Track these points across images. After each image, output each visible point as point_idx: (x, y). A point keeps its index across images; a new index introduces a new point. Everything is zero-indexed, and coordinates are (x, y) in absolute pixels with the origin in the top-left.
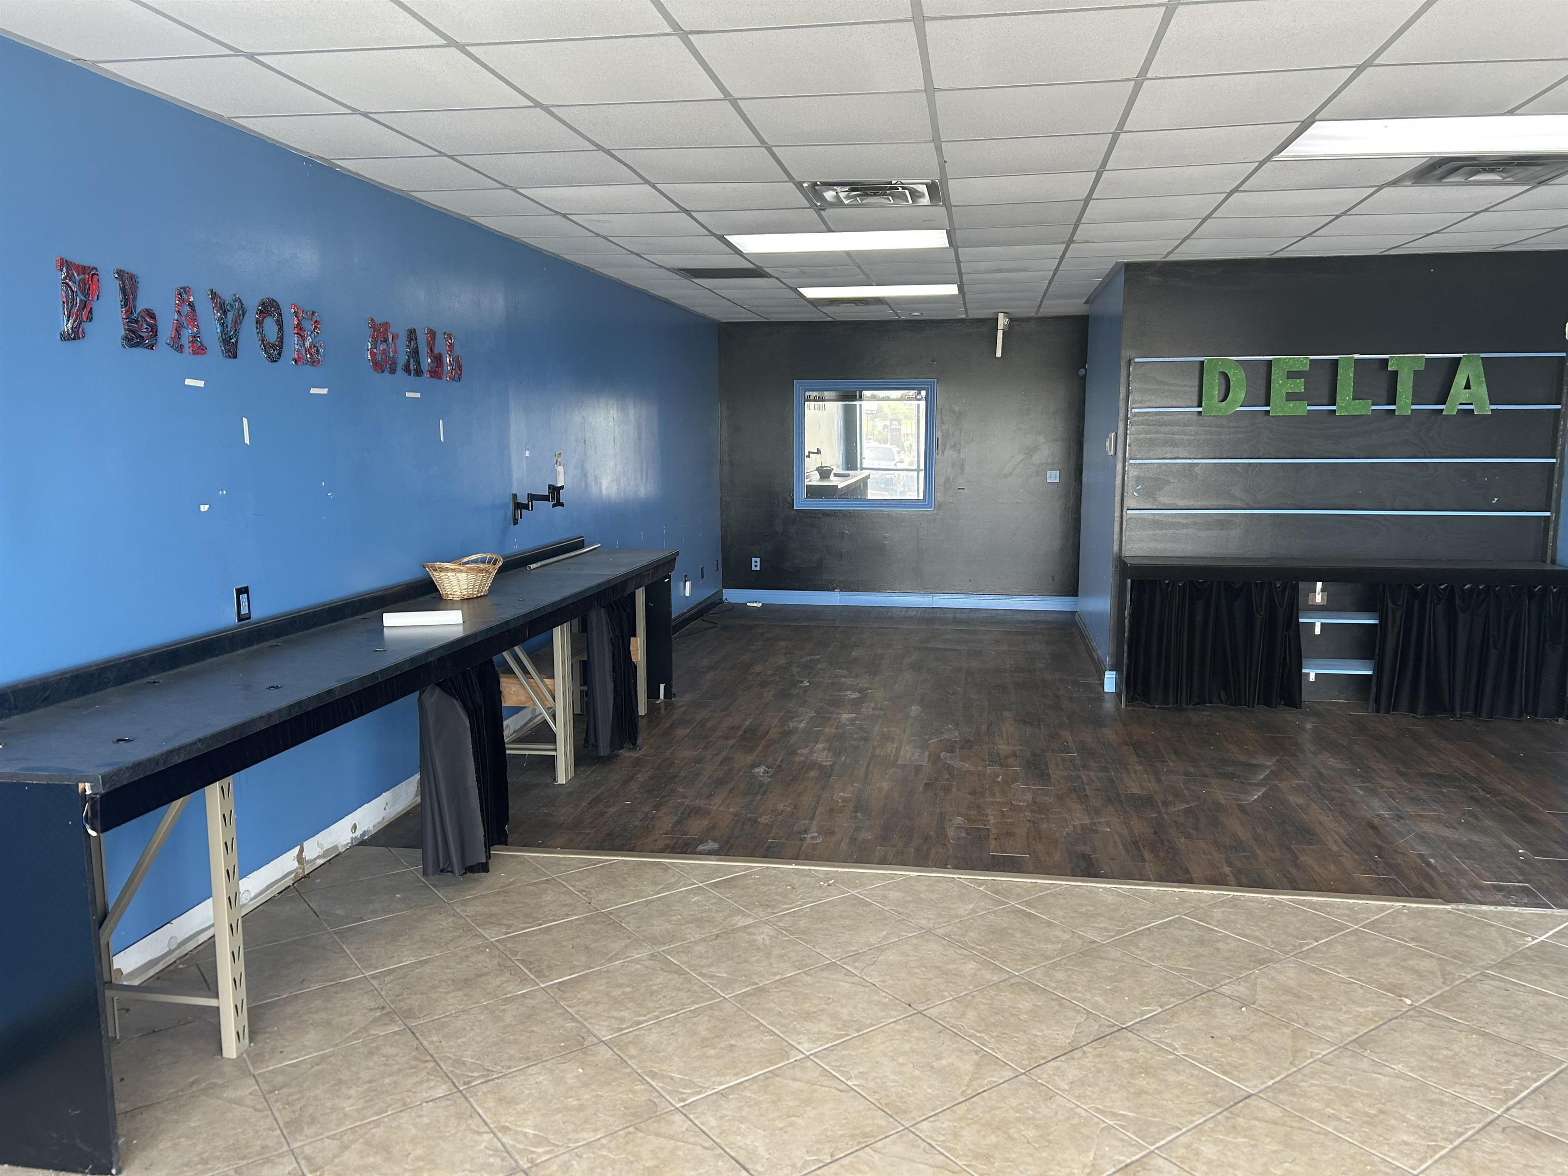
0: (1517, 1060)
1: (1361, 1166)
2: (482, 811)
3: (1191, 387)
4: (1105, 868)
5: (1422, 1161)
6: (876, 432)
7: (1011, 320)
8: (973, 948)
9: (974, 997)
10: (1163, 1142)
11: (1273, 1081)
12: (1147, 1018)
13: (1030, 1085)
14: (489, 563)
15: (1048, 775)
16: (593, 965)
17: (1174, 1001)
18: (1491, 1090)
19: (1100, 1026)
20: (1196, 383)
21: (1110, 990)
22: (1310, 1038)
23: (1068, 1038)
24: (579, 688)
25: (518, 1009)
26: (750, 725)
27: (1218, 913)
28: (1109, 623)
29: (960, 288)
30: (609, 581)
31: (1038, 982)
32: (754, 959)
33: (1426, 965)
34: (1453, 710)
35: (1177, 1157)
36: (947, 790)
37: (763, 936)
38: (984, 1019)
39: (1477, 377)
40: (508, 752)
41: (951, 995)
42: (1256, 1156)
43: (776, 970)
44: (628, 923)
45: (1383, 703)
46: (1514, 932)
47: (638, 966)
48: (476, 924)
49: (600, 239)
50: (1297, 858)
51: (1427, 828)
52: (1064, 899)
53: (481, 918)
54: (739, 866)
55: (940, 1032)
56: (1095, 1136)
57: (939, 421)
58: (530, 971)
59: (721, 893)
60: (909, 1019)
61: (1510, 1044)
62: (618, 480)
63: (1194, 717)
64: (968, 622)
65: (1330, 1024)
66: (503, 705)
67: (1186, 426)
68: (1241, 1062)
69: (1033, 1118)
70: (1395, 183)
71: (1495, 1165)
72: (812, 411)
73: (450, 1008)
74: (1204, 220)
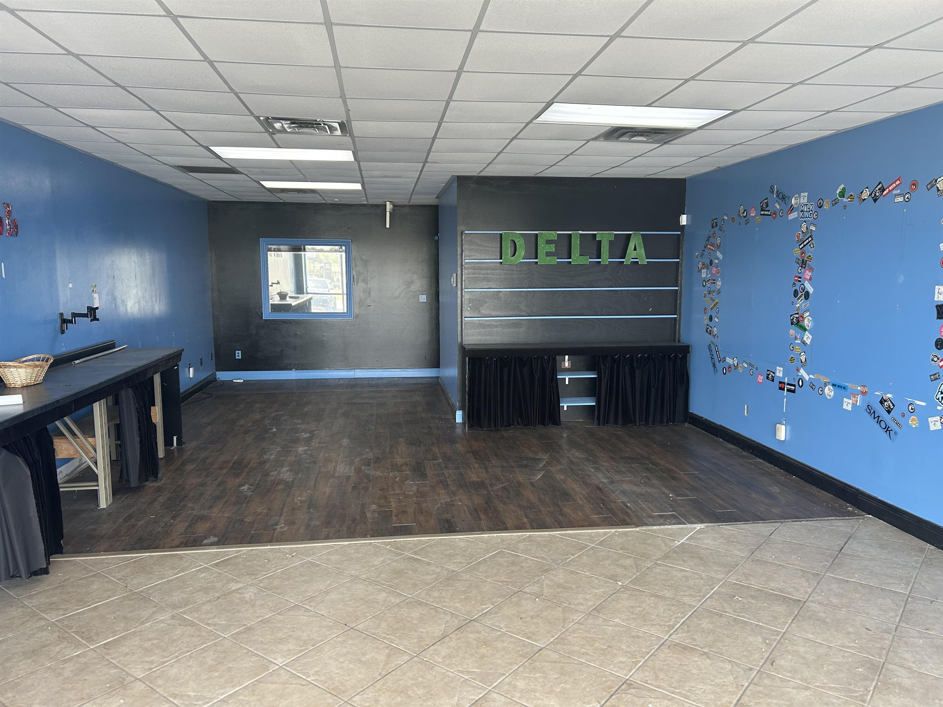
0: (673, 608)
1: (600, 679)
2: (42, 532)
3: (496, 248)
4: (459, 526)
5: (630, 671)
6: (315, 271)
7: (394, 206)
8: (383, 584)
9: (385, 614)
10: (496, 684)
11: (553, 639)
12: (485, 613)
13: (420, 663)
14: (43, 360)
15: (426, 474)
16: (129, 629)
17: (500, 600)
18: (662, 626)
19: (459, 621)
20: (499, 246)
21: (464, 598)
22: (572, 611)
23: (441, 631)
24: (114, 443)
25: (74, 665)
26: (237, 459)
27: (521, 546)
28: (457, 383)
29: (363, 186)
30: (134, 370)
31: (422, 599)
32: (244, 609)
33: (628, 562)
34: (635, 421)
35: (504, 691)
36: (366, 489)
37: (249, 594)
38: (391, 627)
39: (639, 244)
40: (61, 490)
41: (371, 615)
42: (546, 683)
43: (259, 615)
44: (155, 597)
45: (601, 420)
46: (669, 539)
47: (162, 625)
48: (40, 611)
49: (120, 144)
50: (562, 510)
51: (626, 487)
52: (436, 547)
53: (43, 606)
54: (232, 551)
55: (365, 638)
56: (458, 687)
57: (354, 264)
58: (83, 639)
59: (220, 570)
60: (345, 633)
61: (670, 599)
62: (139, 302)
63: (505, 434)
64: (377, 386)
65: (582, 601)
66: (56, 457)
67: (494, 270)
68: (536, 630)
69: (422, 682)
70: (595, 139)
71: (665, 667)
72: (272, 257)
73: (21, 672)
74: (499, 154)
